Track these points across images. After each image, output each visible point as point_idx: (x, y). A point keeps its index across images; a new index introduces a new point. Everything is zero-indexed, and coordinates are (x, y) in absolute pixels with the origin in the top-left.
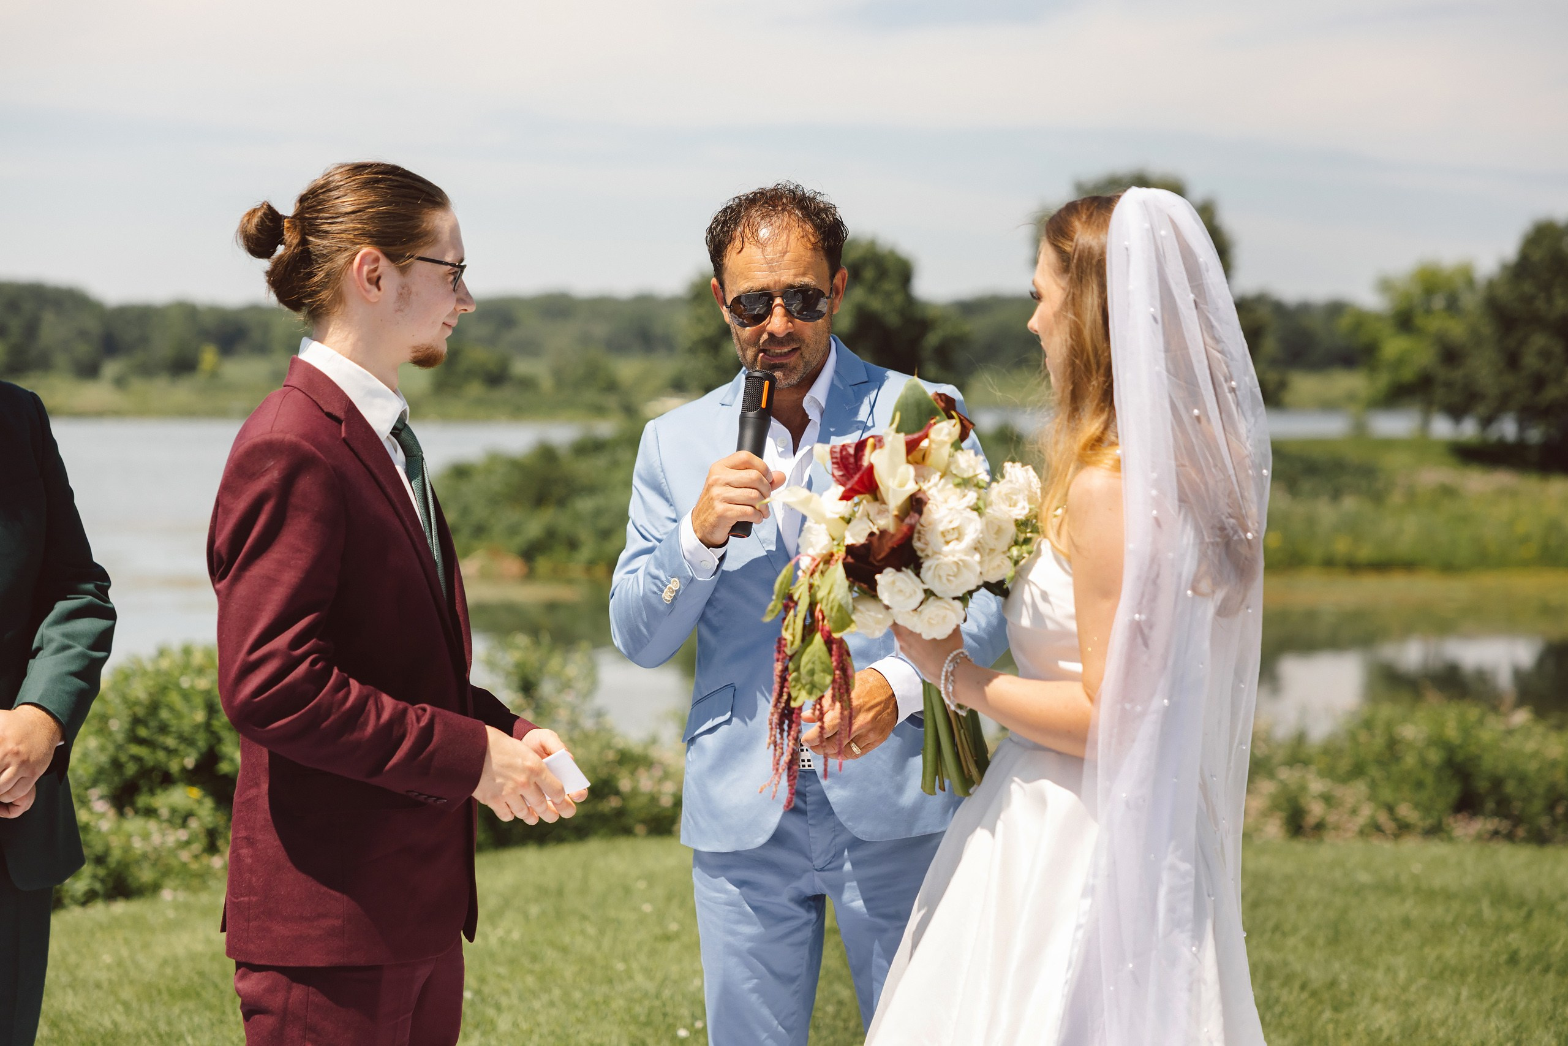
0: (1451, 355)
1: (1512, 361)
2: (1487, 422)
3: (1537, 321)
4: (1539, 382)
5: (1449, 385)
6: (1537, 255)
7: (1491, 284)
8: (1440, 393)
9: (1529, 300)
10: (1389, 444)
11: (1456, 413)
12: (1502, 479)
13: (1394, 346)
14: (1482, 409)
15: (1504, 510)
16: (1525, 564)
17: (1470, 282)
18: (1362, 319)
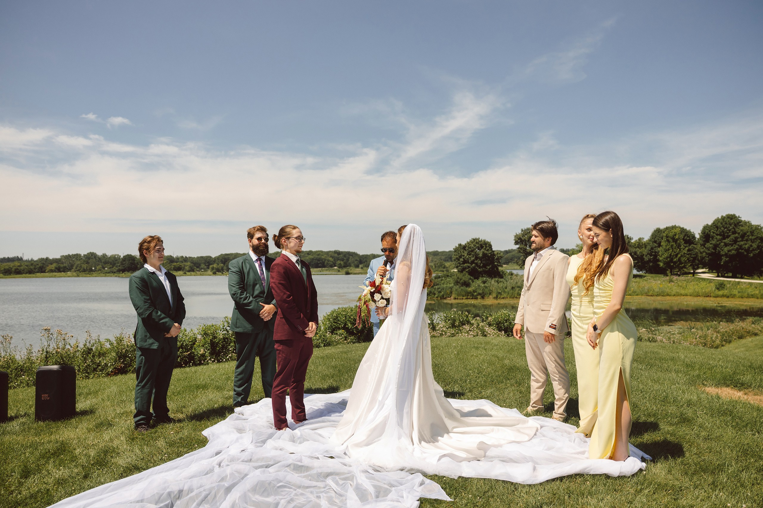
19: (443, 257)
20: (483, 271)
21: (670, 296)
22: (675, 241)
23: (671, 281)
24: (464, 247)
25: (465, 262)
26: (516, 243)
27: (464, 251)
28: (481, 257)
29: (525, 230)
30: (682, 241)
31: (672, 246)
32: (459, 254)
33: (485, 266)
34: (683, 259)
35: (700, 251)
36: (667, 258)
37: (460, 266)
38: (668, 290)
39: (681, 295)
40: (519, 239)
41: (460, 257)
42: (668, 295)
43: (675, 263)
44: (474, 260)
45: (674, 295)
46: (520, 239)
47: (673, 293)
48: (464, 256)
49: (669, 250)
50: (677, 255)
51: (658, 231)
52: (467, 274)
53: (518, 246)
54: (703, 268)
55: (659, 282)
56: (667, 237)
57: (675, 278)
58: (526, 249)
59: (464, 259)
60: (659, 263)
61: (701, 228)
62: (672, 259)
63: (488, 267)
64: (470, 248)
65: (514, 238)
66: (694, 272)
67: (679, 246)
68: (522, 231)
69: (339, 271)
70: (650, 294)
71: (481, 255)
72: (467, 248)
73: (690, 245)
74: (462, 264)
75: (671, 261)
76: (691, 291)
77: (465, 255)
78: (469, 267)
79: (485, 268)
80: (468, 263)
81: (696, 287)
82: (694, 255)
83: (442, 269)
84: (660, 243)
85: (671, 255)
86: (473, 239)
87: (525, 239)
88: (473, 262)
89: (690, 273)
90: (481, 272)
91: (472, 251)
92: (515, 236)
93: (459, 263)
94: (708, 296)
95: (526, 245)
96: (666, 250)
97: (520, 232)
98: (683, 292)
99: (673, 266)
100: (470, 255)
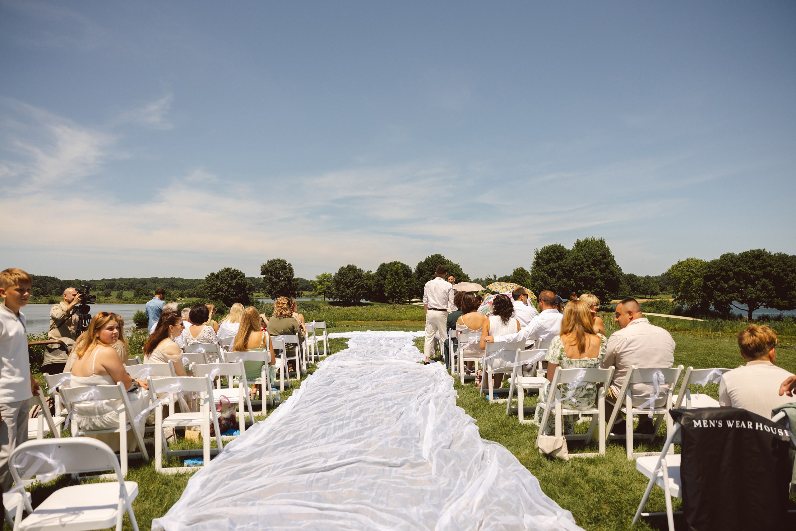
0: (329, 288)
1: (338, 289)
2: (335, 299)
3: (341, 282)
4: (343, 292)
5: (329, 293)
6: (342, 272)
7: (334, 276)
8: (327, 294)
9: (341, 279)
10: (319, 302)
11: (329, 298)
12: (338, 307)
13: (319, 287)
14: (333, 296)
15: (338, 312)
16: (342, 320)
17: (331, 276)
18: (314, 282)
19: (164, 285)
20: (236, 298)
21: (394, 320)
22: (397, 274)
23: (394, 308)
24: (217, 276)
25: (217, 291)
26: (263, 273)
27: (217, 280)
28: (234, 286)
29: (271, 261)
30: (402, 275)
31: (395, 278)
32: (212, 282)
33: (237, 294)
34: (403, 290)
35: (415, 283)
36: (391, 289)
37: (213, 294)
38: (392, 316)
39: (402, 319)
40: (265, 269)
41: (213, 286)
42: (392, 320)
43: (397, 293)
44: (227, 289)
45: (397, 320)
46: (267, 269)
47: (396, 318)
48: (217, 284)
49: (392, 282)
50: (398, 287)
51: (383, 266)
52: (222, 302)
53: (264, 276)
54: (417, 298)
55: (385, 309)
56: (391, 271)
57: (397, 306)
58: (272, 279)
59: (216, 287)
60: (385, 293)
61: (417, 265)
62: (395, 290)
63: (240, 295)
64: (224, 277)
65: (261, 269)
66: (410, 301)
67: (400, 279)
68: (268, 262)
69: (35, 299)
70: (379, 319)
71: (233, 284)
72: (220, 277)
73: (408, 278)
74: (215, 292)
75: (394, 291)
76: (409, 316)
77: (219, 284)
78: (222, 295)
79: (237, 296)
80: (222, 291)
81: (413, 313)
82: (411, 286)
83: (168, 298)
84: (386, 276)
85: (394, 286)
86: (225, 268)
87: (271, 270)
88: (227, 291)
89: (407, 302)
90: (234, 299)
91: (225, 280)
92: (262, 267)
93: (213, 291)
94: (422, 320)
95: (271, 275)
96: (391, 282)
97: (266, 263)
98: (403, 317)
99: (395, 295)
100: (223, 283)
